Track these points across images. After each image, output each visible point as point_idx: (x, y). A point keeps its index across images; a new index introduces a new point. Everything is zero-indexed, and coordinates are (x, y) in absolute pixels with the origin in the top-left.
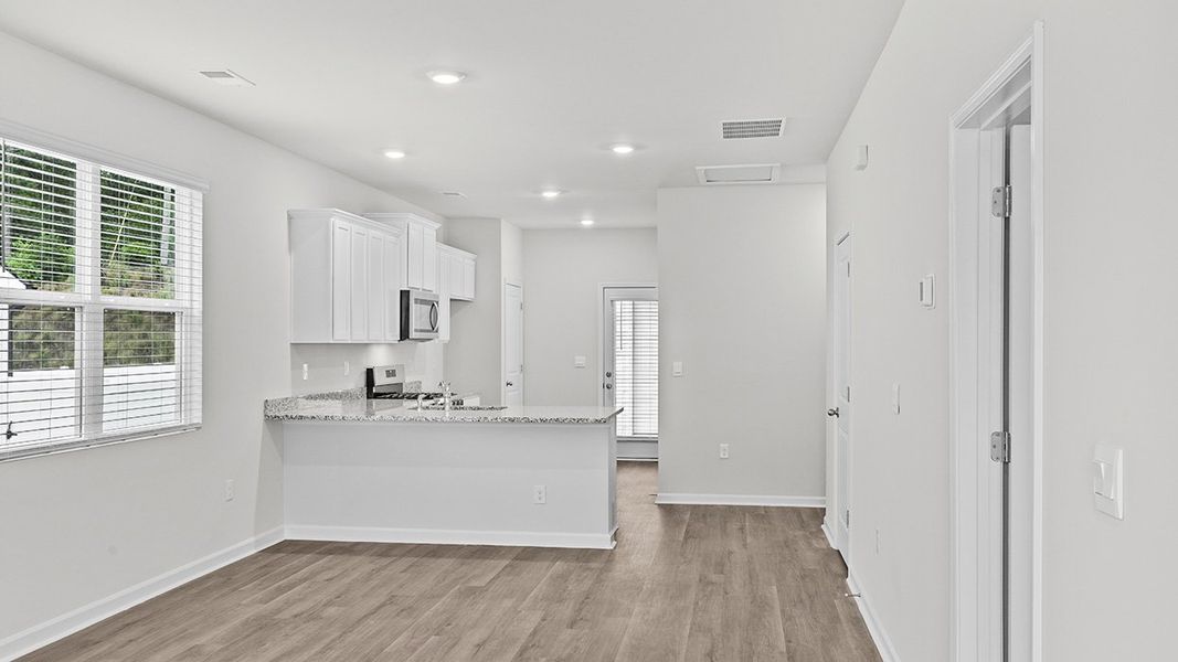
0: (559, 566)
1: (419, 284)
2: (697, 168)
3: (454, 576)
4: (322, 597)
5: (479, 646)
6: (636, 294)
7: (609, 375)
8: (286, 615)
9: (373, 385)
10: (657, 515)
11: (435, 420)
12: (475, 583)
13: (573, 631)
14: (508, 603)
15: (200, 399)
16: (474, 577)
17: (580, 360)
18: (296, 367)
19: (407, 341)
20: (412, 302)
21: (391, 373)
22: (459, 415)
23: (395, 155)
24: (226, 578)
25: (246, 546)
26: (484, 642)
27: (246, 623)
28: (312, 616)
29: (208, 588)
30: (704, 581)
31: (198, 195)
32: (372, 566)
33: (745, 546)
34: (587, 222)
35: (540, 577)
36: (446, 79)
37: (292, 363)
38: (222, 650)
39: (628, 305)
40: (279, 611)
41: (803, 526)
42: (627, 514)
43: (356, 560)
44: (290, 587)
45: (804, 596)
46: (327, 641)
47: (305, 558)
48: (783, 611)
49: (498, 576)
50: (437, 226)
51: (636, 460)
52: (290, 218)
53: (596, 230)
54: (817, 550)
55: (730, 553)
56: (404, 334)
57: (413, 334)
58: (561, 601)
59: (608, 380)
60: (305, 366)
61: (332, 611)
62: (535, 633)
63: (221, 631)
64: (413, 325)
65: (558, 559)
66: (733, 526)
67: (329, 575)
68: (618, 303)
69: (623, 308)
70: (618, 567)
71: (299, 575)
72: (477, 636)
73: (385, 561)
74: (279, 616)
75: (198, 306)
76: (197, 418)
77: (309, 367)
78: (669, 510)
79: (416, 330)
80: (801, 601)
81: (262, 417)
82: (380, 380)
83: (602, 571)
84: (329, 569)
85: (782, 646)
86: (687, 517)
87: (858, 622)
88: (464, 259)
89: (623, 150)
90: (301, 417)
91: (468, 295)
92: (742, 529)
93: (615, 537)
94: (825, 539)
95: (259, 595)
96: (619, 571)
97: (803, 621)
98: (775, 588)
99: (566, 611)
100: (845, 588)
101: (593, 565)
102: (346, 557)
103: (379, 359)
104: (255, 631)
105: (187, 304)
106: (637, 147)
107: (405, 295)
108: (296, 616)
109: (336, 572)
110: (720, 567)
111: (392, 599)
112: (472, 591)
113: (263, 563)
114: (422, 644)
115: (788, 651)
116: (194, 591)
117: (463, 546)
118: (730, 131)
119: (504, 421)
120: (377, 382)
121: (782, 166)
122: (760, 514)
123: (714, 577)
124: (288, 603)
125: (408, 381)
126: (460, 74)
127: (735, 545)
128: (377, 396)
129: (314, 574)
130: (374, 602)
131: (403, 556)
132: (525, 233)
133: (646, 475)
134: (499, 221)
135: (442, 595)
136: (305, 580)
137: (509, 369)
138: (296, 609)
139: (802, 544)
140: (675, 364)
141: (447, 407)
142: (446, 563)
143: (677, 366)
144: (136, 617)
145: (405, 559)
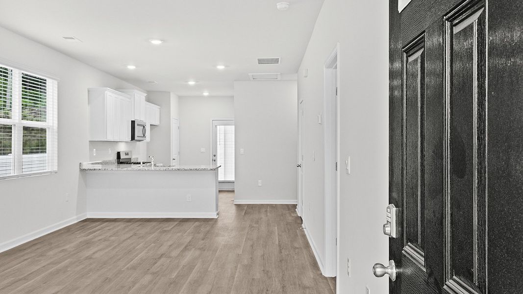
0: (197, 223)
1: (138, 118)
2: (249, 74)
3: (157, 227)
4: (108, 234)
5: (170, 246)
6: (226, 123)
7: (215, 156)
8: (96, 239)
9: (120, 158)
10: (234, 208)
11: (148, 170)
12: (165, 229)
13: (204, 241)
14: (179, 234)
15: (57, 161)
16: (166, 227)
17: (203, 150)
18: (91, 150)
19: (134, 141)
20: (136, 125)
21: (127, 154)
22: (157, 168)
23: (131, 67)
24: (68, 229)
25: (73, 220)
26: (172, 245)
27: (81, 242)
28: (105, 240)
29: (62, 233)
30: (251, 226)
31: (56, 82)
32: (125, 225)
33: (267, 216)
34: (206, 94)
35: (191, 227)
36: (157, 42)
37: (90, 149)
38: (73, 250)
39: (222, 127)
40: (92, 239)
41: (289, 209)
42: (222, 207)
43: (117, 224)
44: (95, 232)
45: (286, 230)
46: (114, 246)
47: (98, 223)
48: (278, 234)
49: (174, 226)
50: (146, 95)
51: (226, 189)
52: (89, 91)
53: (209, 97)
54: (293, 217)
55: (261, 218)
56: (133, 138)
57: (136, 138)
58: (199, 233)
59: (214, 158)
60: (95, 150)
61: (113, 238)
62: (190, 242)
63: (72, 245)
64: (136, 134)
65: (196, 221)
66: (263, 210)
67: (108, 228)
68: (218, 127)
69: (220, 129)
70: (219, 223)
71: (97, 228)
72: (170, 243)
73: (130, 223)
74: (93, 240)
75: (56, 125)
76: (56, 169)
77: (96, 150)
78: (239, 206)
79: (138, 137)
80: (285, 231)
81: (79, 170)
82: (123, 156)
83: (213, 224)
84: (108, 226)
85: (277, 242)
86: (246, 208)
87: (304, 236)
88: (156, 108)
89: (221, 67)
90: (95, 169)
91: (156, 123)
92: (266, 211)
93: (218, 214)
94: (296, 213)
95: (83, 234)
96: (220, 224)
97: (285, 236)
98: (276, 228)
99: (201, 236)
100: (301, 227)
101: (210, 223)
102: (113, 223)
103: (122, 148)
104: (85, 245)
105: (52, 125)
106: (226, 66)
107: (133, 122)
108: (99, 240)
109: (111, 227)
110: (257, 222)
111: (135, 234)
112: (165, 231)
113: (81, 225)
114: (149, 246)
115: (279, 244)
116: (57, 234)
117: (159, 219)
118: (261, 61)
119: (175, 170)
120: (122, 157)
121: (281, 74)
122: (273, 207)
123: (255, 225)
124: (95, 237)
125: (134, 158)
126: (162, 40)
127: (263, 216)
128: (121, 163)
129: (102, 228)
130: (128, 235)
131: (136, 222)
132: (180, 98)
133: (230, 195)
134: (170, 92)
135: (154, 232)
136: (99, 230)
137: (174, 154)
138: (100, 238)
139: (288, 215)
140: (241, 149)
141: (152, 166)
142: (154, 224)
143: (242, 151)
144: (36, 242)
145: (137, 223)
